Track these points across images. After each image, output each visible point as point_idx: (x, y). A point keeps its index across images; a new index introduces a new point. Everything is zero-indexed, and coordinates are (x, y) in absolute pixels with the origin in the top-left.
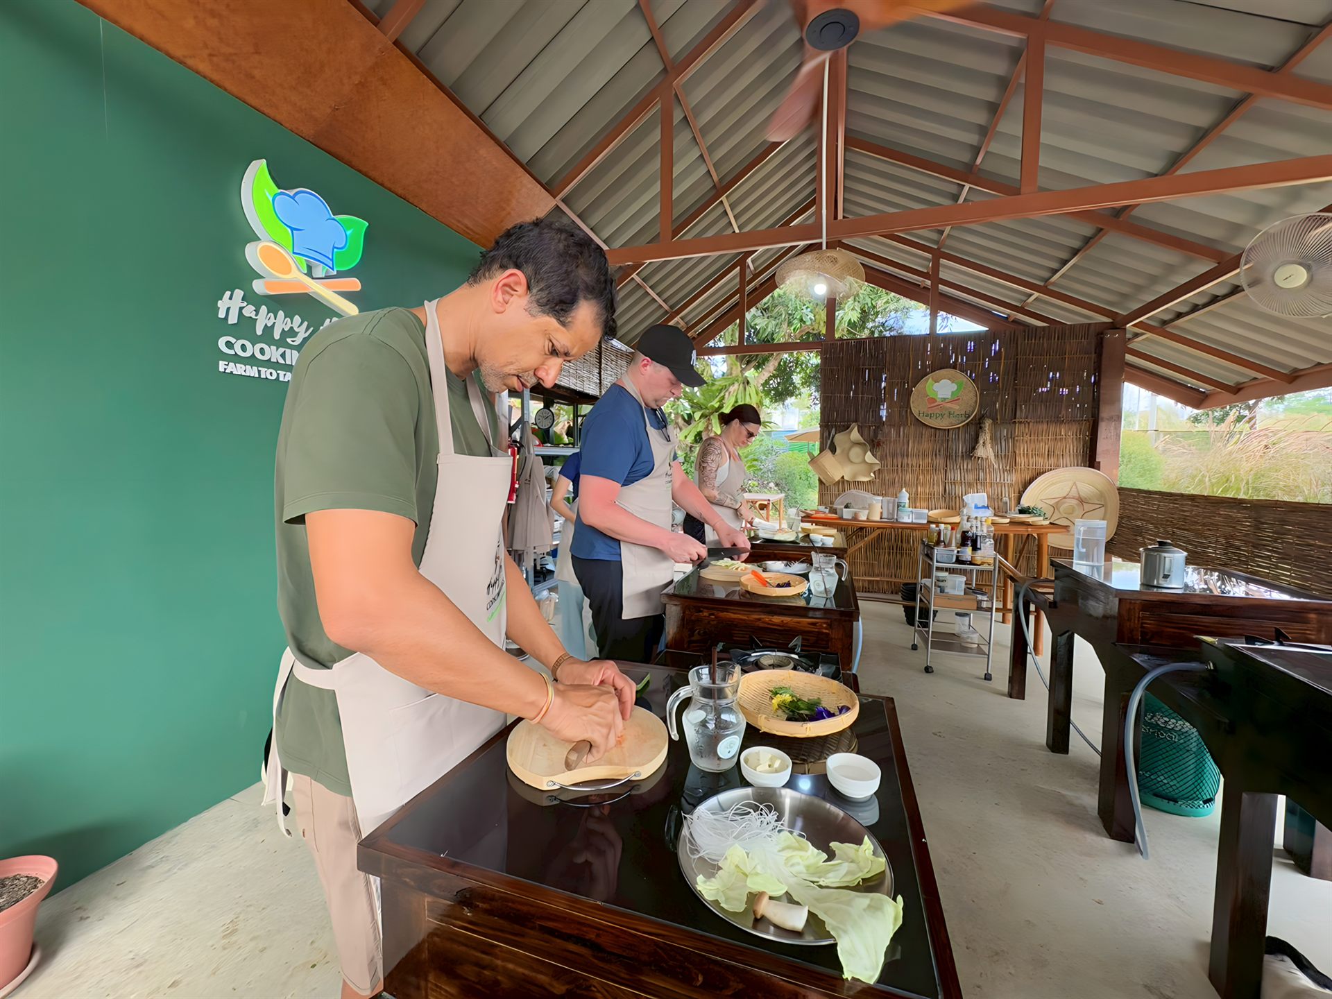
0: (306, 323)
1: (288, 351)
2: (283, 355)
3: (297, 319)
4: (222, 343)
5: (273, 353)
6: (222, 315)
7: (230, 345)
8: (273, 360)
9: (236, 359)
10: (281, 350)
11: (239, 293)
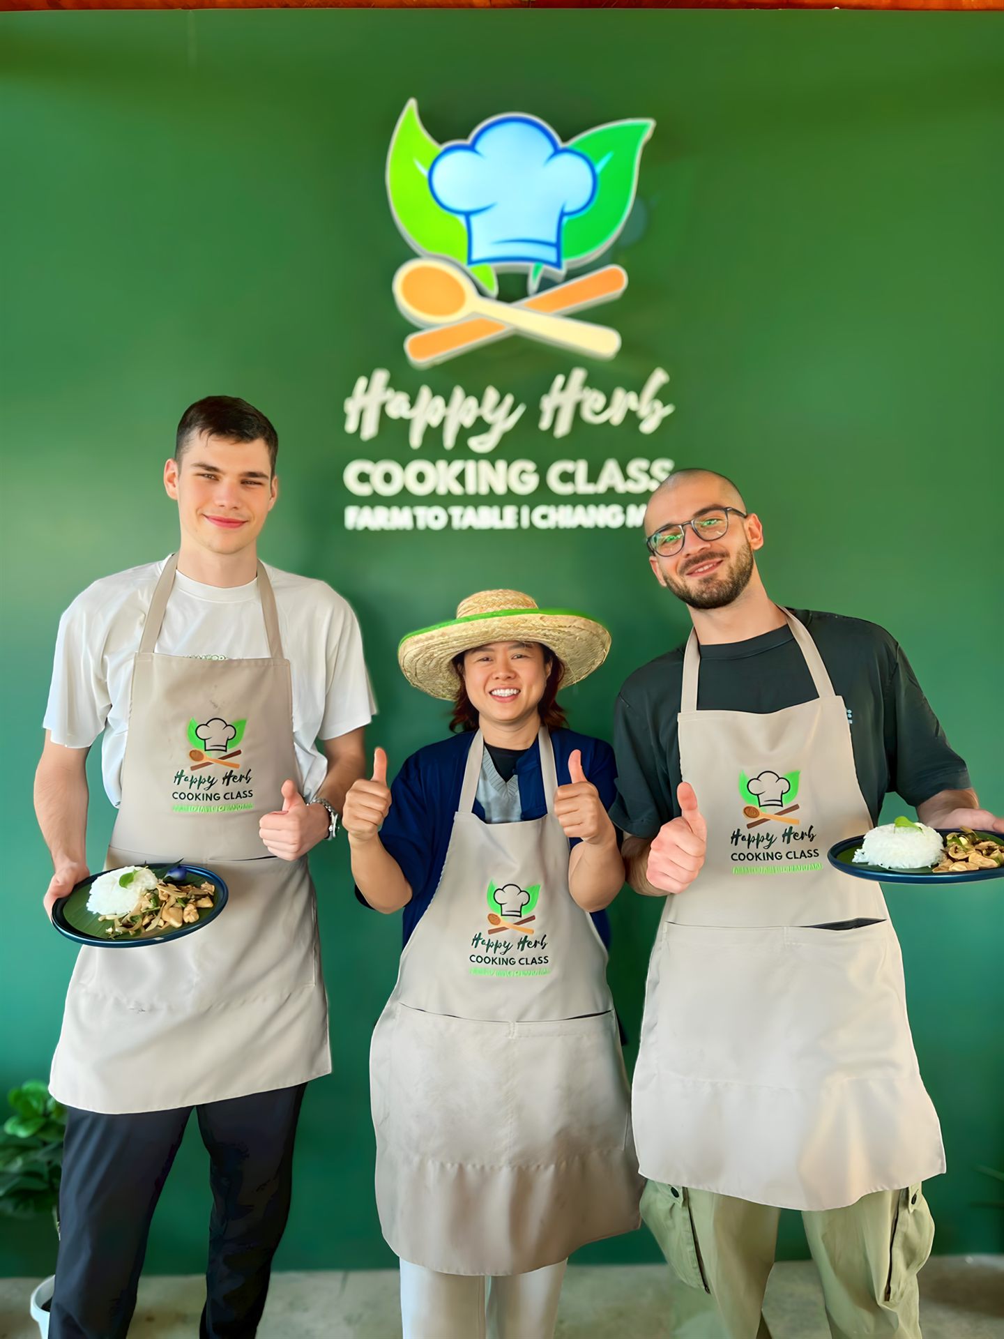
0: (509, 400)
1: (470, 466)
2: (461, 478)
3: (491, 395)
4: (350, 476)
5: (441, 477)
6: (351, 427)
7: (364, 478)
8: (442, 491)
9: (374, 500)
10: (457, 466)
11: (381, 377)
